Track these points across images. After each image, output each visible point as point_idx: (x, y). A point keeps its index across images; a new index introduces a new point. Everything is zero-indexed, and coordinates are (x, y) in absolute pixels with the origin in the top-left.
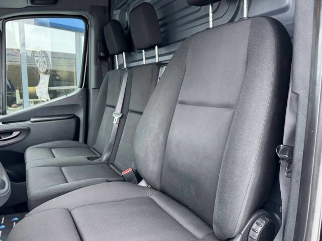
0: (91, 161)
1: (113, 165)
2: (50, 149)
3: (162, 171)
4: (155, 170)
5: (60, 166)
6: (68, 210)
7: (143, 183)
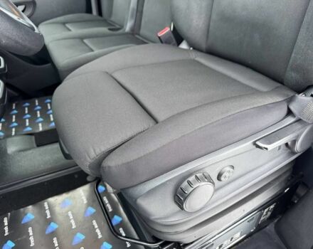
0: (114, 32)
1: (139, 35)
2: (64, 23)
3: (209, 26)
4: (200, 26)
5: (81, 38)
6: (107, 73)
7: (184, 45)
